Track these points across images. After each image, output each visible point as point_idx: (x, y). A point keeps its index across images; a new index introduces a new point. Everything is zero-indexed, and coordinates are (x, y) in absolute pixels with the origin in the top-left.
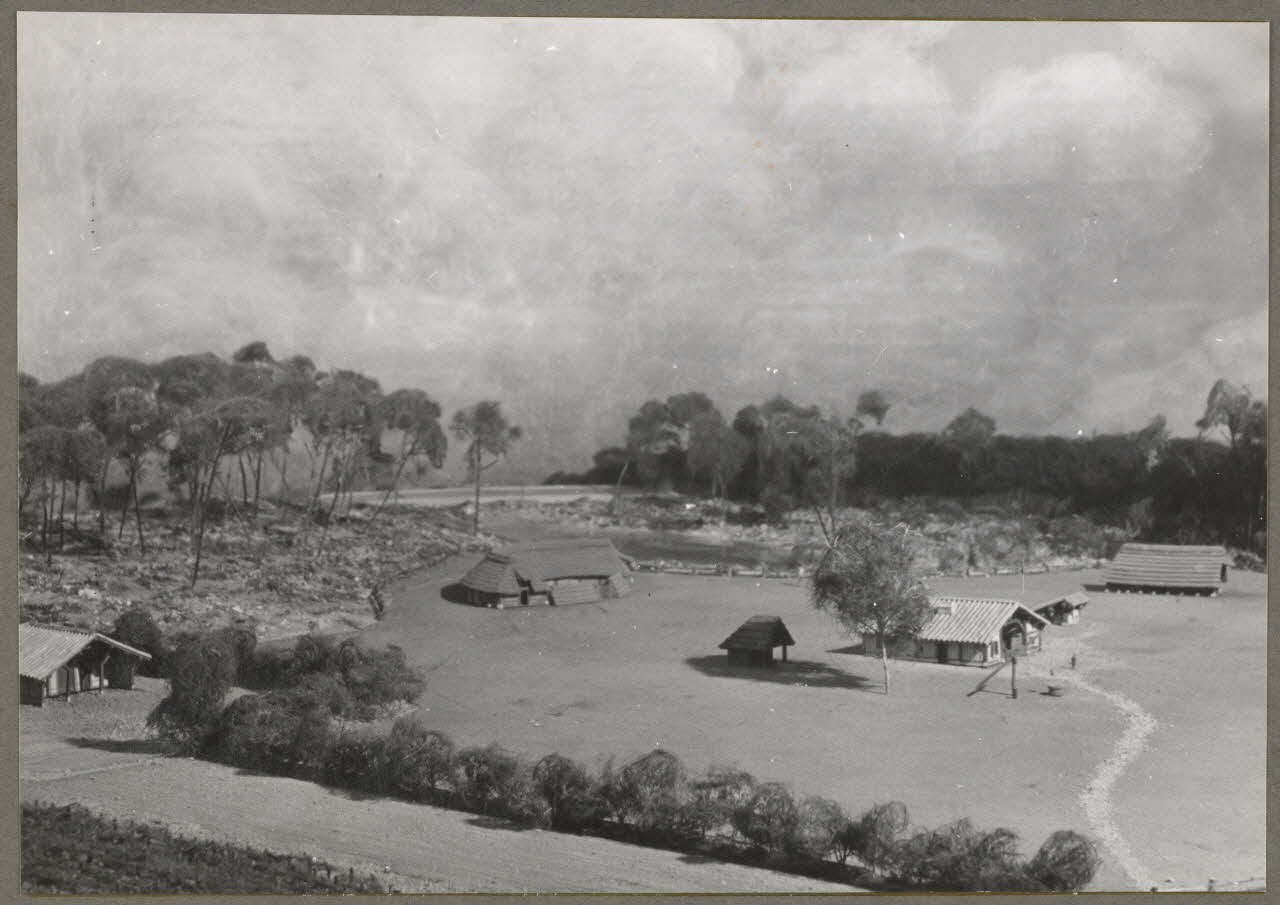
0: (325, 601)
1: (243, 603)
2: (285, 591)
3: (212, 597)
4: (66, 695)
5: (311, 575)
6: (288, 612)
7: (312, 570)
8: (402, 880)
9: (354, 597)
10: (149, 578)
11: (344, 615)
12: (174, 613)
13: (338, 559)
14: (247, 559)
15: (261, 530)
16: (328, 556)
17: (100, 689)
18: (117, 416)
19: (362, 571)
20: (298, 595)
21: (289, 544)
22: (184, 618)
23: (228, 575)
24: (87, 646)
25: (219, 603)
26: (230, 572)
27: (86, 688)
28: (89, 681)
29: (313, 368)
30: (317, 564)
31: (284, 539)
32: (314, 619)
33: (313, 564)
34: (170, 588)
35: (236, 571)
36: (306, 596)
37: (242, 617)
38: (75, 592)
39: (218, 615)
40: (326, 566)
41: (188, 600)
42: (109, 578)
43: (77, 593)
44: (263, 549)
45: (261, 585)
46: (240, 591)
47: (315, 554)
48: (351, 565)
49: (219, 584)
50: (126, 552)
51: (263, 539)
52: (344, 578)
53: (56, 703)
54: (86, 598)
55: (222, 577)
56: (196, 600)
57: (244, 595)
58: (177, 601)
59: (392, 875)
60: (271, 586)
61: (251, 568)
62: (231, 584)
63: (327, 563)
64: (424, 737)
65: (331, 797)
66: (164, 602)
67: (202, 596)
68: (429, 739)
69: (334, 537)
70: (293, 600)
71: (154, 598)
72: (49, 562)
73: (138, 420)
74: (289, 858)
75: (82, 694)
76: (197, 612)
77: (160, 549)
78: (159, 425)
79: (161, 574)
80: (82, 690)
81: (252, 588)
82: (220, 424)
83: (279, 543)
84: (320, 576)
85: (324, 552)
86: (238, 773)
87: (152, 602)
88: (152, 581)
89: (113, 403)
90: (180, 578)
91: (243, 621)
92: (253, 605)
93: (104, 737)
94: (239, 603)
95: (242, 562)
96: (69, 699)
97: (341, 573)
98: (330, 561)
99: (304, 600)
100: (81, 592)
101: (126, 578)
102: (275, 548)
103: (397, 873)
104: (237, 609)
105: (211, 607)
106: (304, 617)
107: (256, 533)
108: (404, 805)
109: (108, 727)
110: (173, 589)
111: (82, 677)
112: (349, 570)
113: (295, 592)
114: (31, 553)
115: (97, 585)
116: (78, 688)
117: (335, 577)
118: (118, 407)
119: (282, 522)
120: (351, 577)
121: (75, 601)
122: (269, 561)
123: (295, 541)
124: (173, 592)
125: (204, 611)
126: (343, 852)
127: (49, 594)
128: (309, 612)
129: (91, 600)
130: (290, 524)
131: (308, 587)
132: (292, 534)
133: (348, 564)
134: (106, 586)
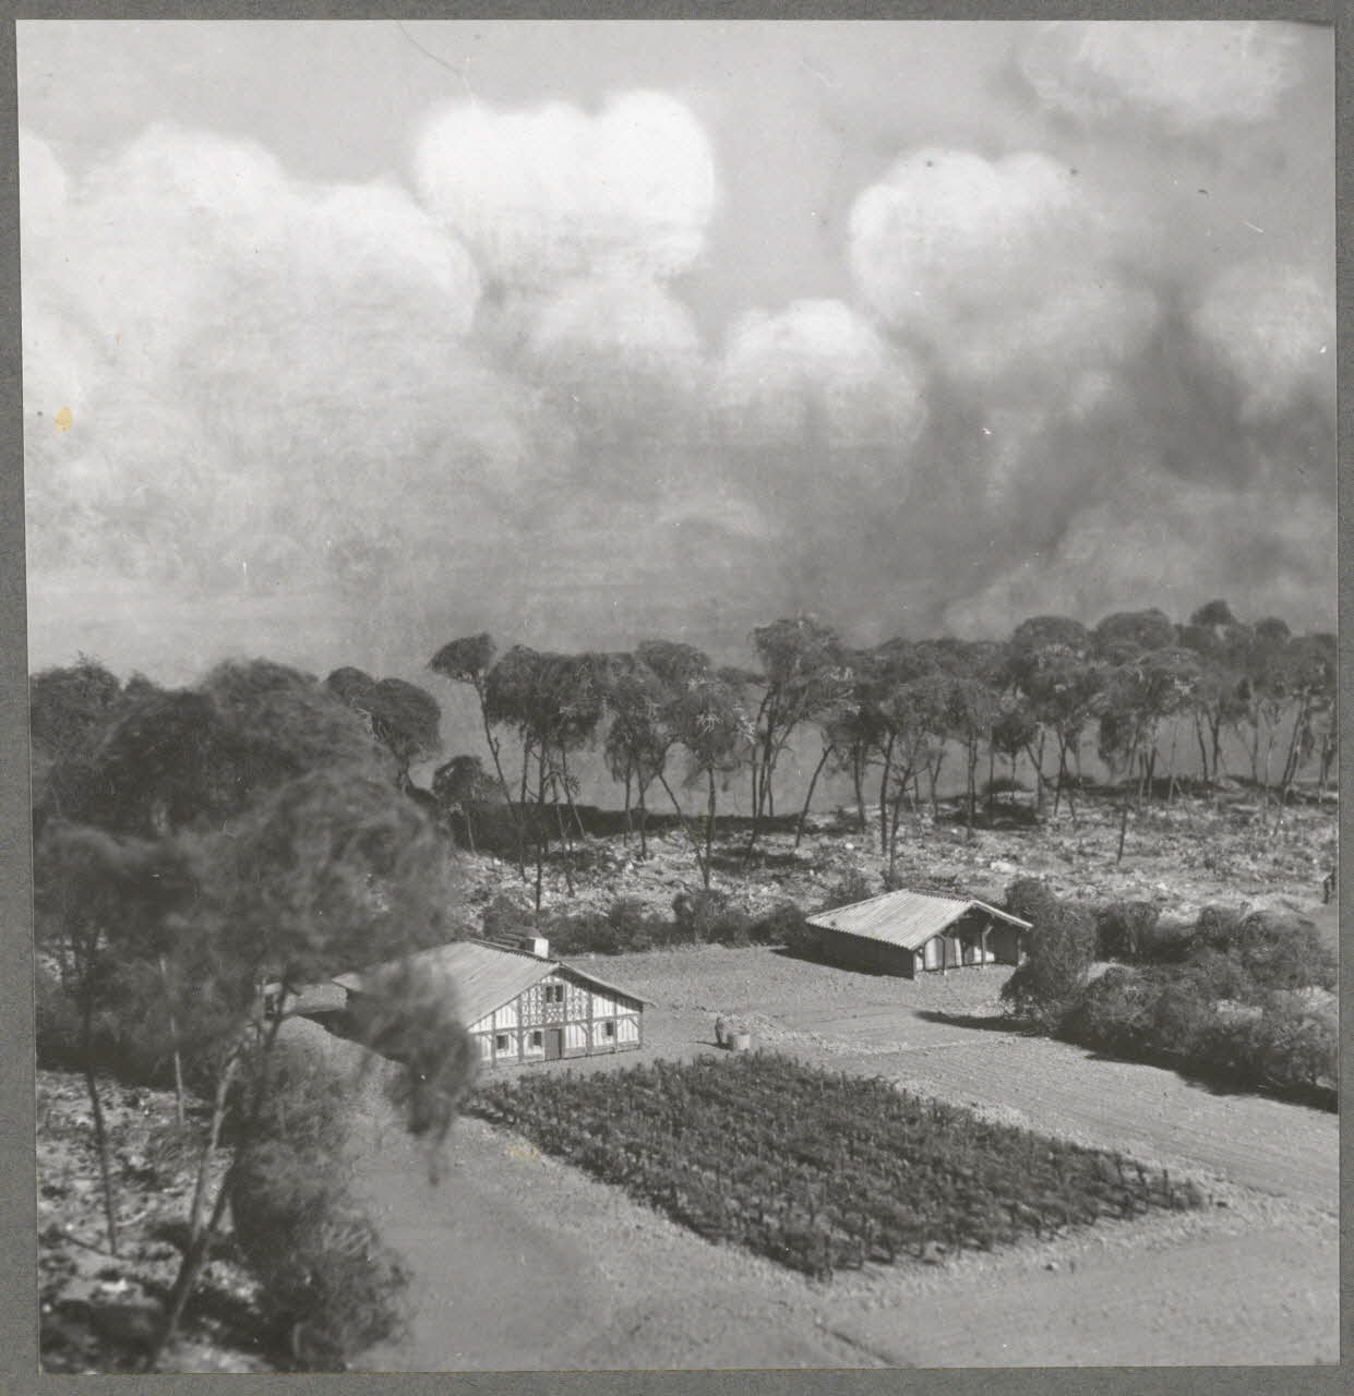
0: (1267, 882)
1: (1171, 880)
2: (1223, 870)
3: (1138, 874)
4: (943, 968)
5: (1260, 855)
6: (1219, 892)
7: (1263, 850)
8: (1235, 1190)
9: (1305, 879)
10: (1073, 852)
11: (1287, 897)
12: (1089, 889)
13: (1296, 839)
14: (1191, 837)
15: (1215, 809)
16: (1286, 836)
17: (981, 964)
18: (1041, 675)
19: (1323, 853)
20: (1237, 876)
21: (1245, 822)
22: (1100, 894)
23: (1163, 853)
24: (965, 913)
25: (1143, 880)
26: (1165, 849)
27: (968, 963)
28: (973, 954)
29: (1287, 632)
30: (1271, 843)
31: (1238, 817)
32: (1248, 900)
33: (1267, 845)
34: (1092, 863)
35: (1174, 849)
36: (1247, 875)
37: (1165, 894)
38: (988, 865)
39: (1139, 892)
40: (1280, 847)
41: (1110, 876)
42: (1031, 853)
43: (989, 866)
44: (1213, 829)
45: (1197, 863)
46: (1172, 868)
47: (1272, 833)
48: (1312, 847)
49: (1151, 861)
50: (1057, 828)
51: (1216, 818)
52: (1299, 860)
53: (931, 976)
54: (998, 872)
55: (1157, 854)
56: (1119, 876)
57: (1175, 873)
58: (1098, 876)
59: (1226, 1184)
60: (1208, 864)
61: (1192, 846)
62: (1164, 861)
63: (1283, 843)
64: (1300, 1020)
65: (1187, 1090)
66: (1082, 878)
67: (1126, 872)
68: (1307, 1023)
69: (1300, 817)
70: (1229, 879)
71: (1073, 873)
72: (970, 835)
73: (1061, 680)
74: (1096, 1153)
75: (963, 969)
76: (1115, 889)
77: (1097, 825)
78: (1088, 686)
79: (1088, 850)
80: (964, 965)
81: (1186, 866)
82: (1141, 678)
83: (1232, 822)
84: (1270, 857)
85: (1281, 832)
86: (1090, 1058)
87: (1068, 876)
88: (1075, 856)
89: (1036, 663)
90: (1108, 855)
91: (1166, 900)
92: (1182, 883)
93: (965, 1012)
94: (1166, 881)
95: (1183, 840)
96: (946, 972)
97: (1298, 855)
98: (1287, 842)
99: (1243, 880)
100: (993, 865)
101: (1050, 854)
102: (1228, 827)
103: (1231, 1182)
104: (1162, 886)
105: (1133, 884)
106: (1237, 897)
107: (1210, 812)
108: (1275, 1104)
109: (973, 1004)
110: (1096, 864)
111: (964, 950)
112: (1309, 851)
113: (1235, 871)
114: (955, 826)
115: (1015, 859)
116: (959, 962)
117: (1289, 857)
118: (1041, 665)
119: (1242, 802)
120: (1308, 859)
121: (987, 874)
122: (1215, 839)
123: (1252, 820)
124: (1095, 867)
125: (1124, 888)
126: (1174, 1152)
127: (961, 867)
128: (1243, 892)
129: (1004, 874)
130: (1253, 802)
131: (1252, 867)
132: (1251, 813)
133: (1307, 843)
134: (1024, 859)
